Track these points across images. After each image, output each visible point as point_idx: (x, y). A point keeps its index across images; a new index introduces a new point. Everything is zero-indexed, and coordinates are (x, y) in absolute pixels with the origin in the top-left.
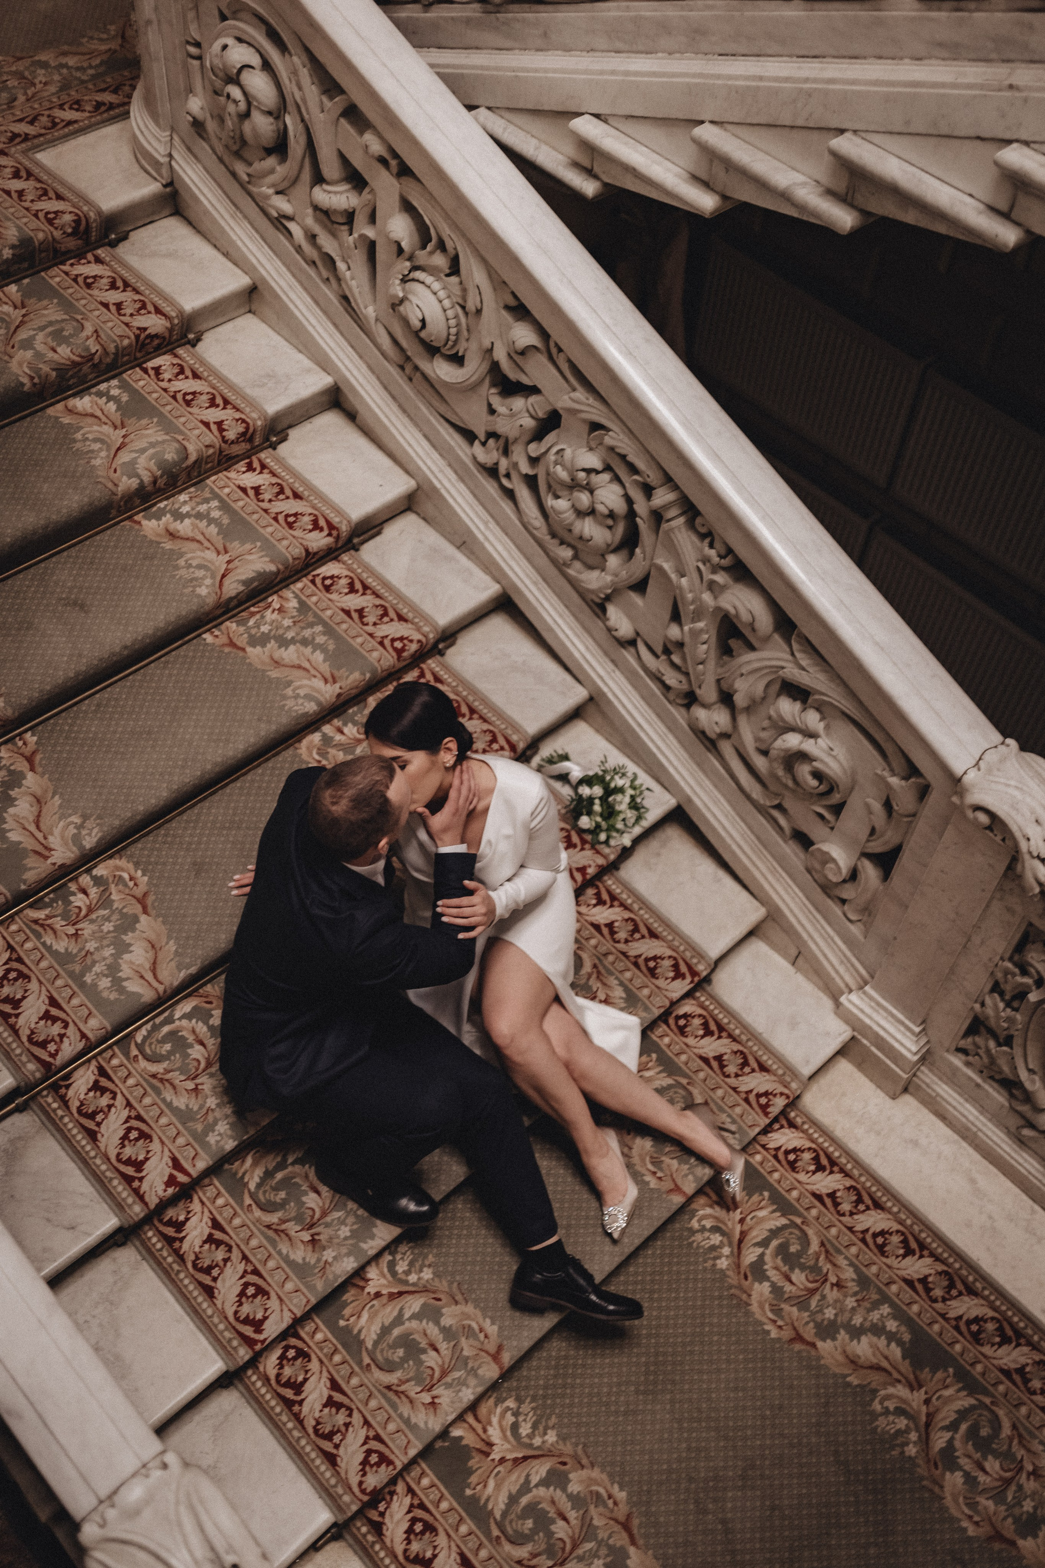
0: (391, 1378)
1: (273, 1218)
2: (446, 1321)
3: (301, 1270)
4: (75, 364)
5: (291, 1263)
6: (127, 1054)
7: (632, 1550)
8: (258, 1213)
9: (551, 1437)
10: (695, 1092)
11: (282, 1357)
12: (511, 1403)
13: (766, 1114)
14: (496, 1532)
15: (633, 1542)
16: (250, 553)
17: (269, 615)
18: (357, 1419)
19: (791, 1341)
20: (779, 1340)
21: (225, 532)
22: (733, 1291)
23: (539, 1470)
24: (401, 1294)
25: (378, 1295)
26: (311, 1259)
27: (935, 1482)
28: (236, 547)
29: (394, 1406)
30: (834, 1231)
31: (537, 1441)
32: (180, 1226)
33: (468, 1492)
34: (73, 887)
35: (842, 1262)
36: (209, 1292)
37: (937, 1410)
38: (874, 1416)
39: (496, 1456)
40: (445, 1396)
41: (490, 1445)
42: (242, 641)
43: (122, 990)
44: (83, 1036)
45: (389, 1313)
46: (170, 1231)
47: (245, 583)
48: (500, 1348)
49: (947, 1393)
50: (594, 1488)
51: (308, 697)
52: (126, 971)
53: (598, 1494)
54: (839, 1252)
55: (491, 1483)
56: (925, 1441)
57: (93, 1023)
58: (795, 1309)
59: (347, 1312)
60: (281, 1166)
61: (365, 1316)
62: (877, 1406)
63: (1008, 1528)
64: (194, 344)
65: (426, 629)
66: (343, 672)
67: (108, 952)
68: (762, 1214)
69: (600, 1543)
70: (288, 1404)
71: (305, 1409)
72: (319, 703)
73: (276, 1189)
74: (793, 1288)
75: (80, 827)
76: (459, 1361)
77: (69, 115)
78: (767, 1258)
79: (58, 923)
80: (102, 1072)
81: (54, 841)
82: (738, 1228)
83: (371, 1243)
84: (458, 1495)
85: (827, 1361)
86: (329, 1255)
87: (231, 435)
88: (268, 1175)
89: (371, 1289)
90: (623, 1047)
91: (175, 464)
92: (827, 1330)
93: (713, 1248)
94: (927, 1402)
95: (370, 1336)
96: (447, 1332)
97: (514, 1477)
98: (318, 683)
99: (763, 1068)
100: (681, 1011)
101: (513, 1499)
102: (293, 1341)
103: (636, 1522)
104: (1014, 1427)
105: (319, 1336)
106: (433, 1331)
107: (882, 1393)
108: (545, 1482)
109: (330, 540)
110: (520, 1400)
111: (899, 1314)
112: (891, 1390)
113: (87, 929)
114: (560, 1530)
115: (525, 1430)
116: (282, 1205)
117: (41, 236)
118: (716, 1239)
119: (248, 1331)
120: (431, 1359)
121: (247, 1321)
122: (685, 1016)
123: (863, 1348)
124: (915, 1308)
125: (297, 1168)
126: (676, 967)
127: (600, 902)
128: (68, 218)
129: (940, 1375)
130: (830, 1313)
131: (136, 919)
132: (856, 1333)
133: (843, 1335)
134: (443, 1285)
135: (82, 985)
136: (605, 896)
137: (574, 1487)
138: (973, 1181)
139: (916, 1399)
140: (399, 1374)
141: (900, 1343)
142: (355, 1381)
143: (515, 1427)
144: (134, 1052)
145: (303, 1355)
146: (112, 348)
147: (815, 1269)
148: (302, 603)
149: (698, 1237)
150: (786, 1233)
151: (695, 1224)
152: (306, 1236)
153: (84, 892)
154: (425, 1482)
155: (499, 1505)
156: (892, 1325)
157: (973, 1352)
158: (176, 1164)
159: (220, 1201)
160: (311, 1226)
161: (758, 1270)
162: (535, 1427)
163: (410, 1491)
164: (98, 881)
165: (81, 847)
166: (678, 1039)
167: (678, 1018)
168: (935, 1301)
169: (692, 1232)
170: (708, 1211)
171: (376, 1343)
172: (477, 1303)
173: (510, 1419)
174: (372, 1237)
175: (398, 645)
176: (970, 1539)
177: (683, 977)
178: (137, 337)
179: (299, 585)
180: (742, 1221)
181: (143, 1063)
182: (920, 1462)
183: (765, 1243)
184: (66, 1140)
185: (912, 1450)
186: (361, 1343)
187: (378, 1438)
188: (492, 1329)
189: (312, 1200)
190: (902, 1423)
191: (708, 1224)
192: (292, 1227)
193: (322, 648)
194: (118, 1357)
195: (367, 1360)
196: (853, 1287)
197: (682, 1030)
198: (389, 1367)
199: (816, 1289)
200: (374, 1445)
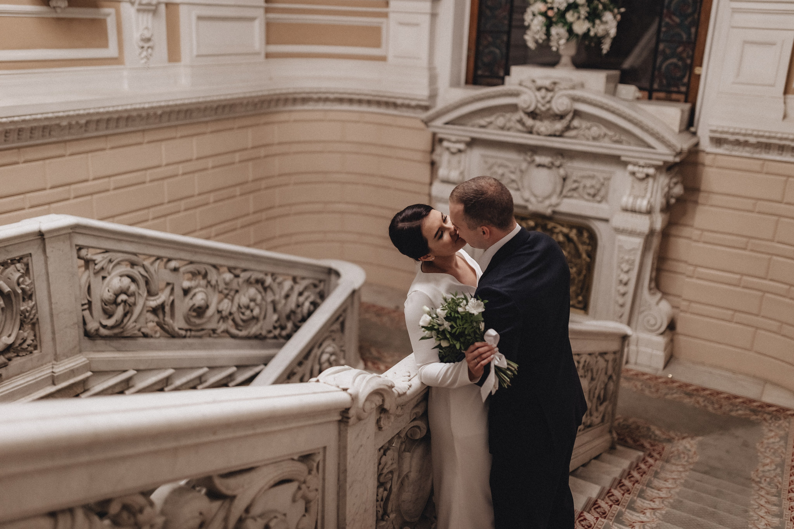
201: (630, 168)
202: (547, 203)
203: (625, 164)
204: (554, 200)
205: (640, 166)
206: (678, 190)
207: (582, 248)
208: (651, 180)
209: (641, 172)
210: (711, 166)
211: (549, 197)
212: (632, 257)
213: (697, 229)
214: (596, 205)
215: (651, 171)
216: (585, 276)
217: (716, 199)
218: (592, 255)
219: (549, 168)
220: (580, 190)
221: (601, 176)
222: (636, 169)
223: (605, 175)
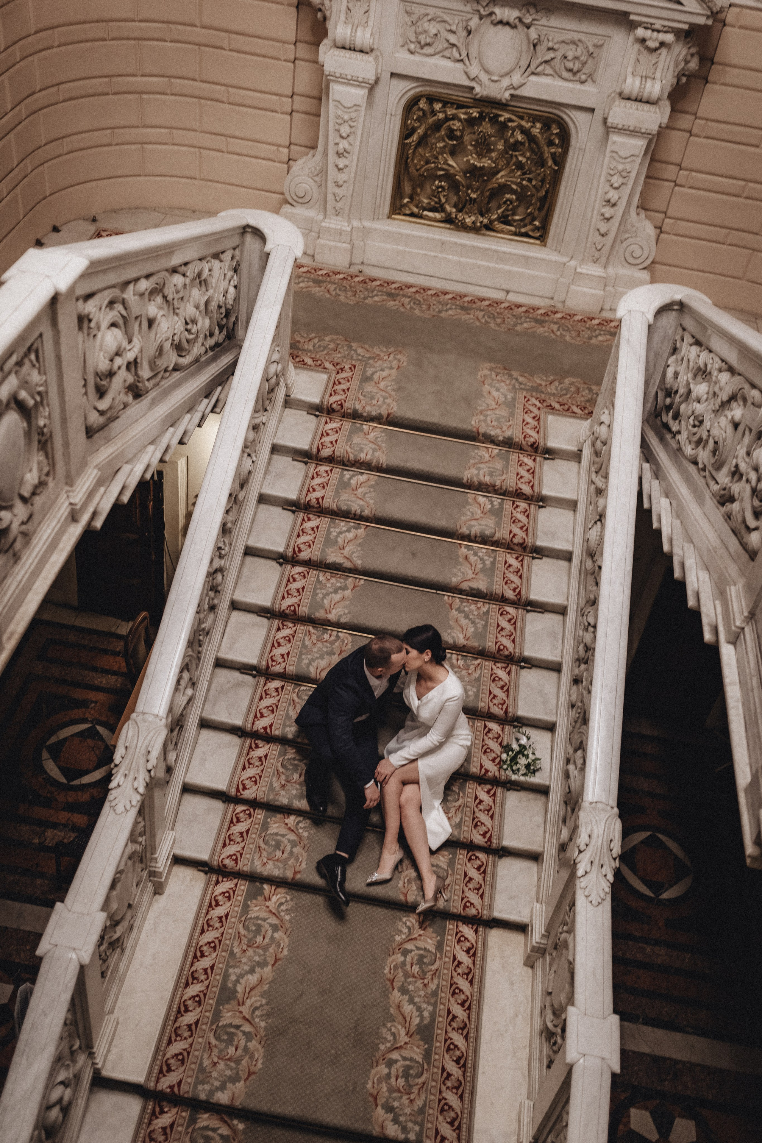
0: (263, 846)
1: (281, 770)
2: (295, 850)
3: (271, 788)
4: (487, 484)
5: (271, 784)
6: (294, 689)
7: (270, 967)
8: (279, 764)
9: (287, 918)
10: (449, 878)
11: (245, 811)
12: (289, 898)
13: (464, 909)
14: (243, 919)
15: (273, 966)
16: (483, 581)
17: (473, 607)
18: (242, 844)
19: (389, 980)
20: (385, 975)
21: (483, 570)
22: (390, 948)
23: (273, 920)
24: (292, 830)
25: (287, 824)
26: (278, 789)
27: (377, 1062)
28: (481, 576)
29: (255, 853)
30: (446, 971)
31: (282, 914)
32: (257, 747)
33: (249, 902)
34: (329, 632)
35: (436, 981)
36: (244, 768)
37: (406, 1049)
38: (384, 1025)
39: (267, 904)
40: (270, 865)
41: (270, 899)
42: (454, 606)
43: (308, 667)
44: (285, 668)
45: (283, 831)
46: (253, 746)
47: (470, 588)
48: (299, 872)
49: (416, 1049)
50: (281, 942)
51: (453, 637)
52: (315, 664)
53: (280, 945)
54: (439, 978)
55: (257, 908)
56: (391, 1050)
57: (291, 668)
58: (401, 974)
59: (274, 819)
60: (300, 761)
61: (277, 825)
62: (389, 1025)
63: (381, 1101)
64: (540, 507)
65: (517, 651)
66: (473, 640)
67: (317, 655)
68: (429, 940)
69: (264, 955)
70: (232, 822)
71: (234, 828)
72: (454, 642)
73: (291, 764)
74: (409, 969)
75: (344, 614)
76: (285, 862)
77: (577, 410)
78: (413, 953)
79: (314, 637)
80: (283, 687)
81: (334, 612)
82: (416, 936)
83: (297, 802)
84: (246, 901)
85: (392, 997)
86: (283, 793)
87: (515, 541)
88: (294, 759)
89: (287, 821)
90: (435, 834)
91: (487, 536)
92: (404, 991)
93: (401, 931)
94: (406, 1043)
95: (271, 831)
96: (291, 853)
97: (265, 914)
98: (461, 636)
99: (482, 897)
100: (478, 854)
101: (257, 918)
102: (252, 810)
103: (280, 962)
104: (424, 1083)
105: (259, 816)
106: (289, 848)
107: (396, 1024)
108: (271, 925)
109: (515, 598)
110: (292, 899)
111: (433, 1015)
112: (400, 1027)
113: (319, 645)
114: (259, 939)
115: (283, 908)
116: (288, 769)
117: (517, 440)
118: (406, 930)
119: (241, 787)
120: (279, 853)
121: (244, 785)
122: (477, 857)
123: (408, 1008)
124: (441, 1019)
125: (303, 766)
126: (486, 832)
127: (488, 792)
128: (532, 440)
129: (421, 1043)
130: (411, 988)
131: (334, 654)
132: (411, 1001)
133: (407, 997)
134: (306, 842)
135: (300, 656)
136: (492, 792)
137: (276, 935)
138: (516, 1015)
139: (403, 1038)
140: (266, 847)
141: (422, 1020)
142: (254, 836)
143: (282, 904)
144: (297, 690)
145: (250, 815)
146: (504, 488)
147: (425, 973)
148: (488, 612)
149: (401, 924)
150: (429, 954)
151: (404, 919)
152: (283, 783)
153: (330, 636)
154: (242, 887)
155: (252, 915)
156: (426, 1014)
157: (442, 1051)
158: (271, 726)
159: (274, 752)
160: (288, 782)
161: (406, 952)
162: (287, 910)
163: (236, 885)
164: (338, 637)
165: (339, 620)
166: (466, 860)
167: (474, 855)
168: (450, 1026)
169: (401, 920)
170: (414, 921)
171: (270, 834)
172: (309, 855)
173: (283, 900)
174: (299, 801)
175: (502, 647)
176: (365, 1087)
177: (485, 837)
178: (516, 490)
179: (494, 606)
180: (420, 935)
181: (295, 695)
182: (380, 1053)
183: (418, 949)
184: (254, 693)
185: (382, 1047)
186: (267, 830)
187: (241, 854)
188: (304, 865)
189: (296, 776)
190: (390, 1038)
191: (408, 924)
192: (283, 777)
193: (476, 629)
194: (205, 760)
195: (263, 835)
196: (429, 991)
197: (470, 859)
198: (266, 843)
199: (416, 977)
200: (238, 855)
201: (640, 32)
202: (506, 82)
203: (632, 26)
204: (516, 78)
205: (653, 30)
206: (694, 65)
207: (547, 152)
208: (664, 51)
209: (653, 39)
210: (733, 26)
211: (508, 74)
212: (628, 167)
213: (701, 118)
214: (578, 86)
215: (669, 38)
216: (547, 192)
217: (733, 75)
218: (560, 161)
219: (514, 27)
220: (557, 62)
221: (590, 42)
222: (648, 33)
223: (596, 40)
